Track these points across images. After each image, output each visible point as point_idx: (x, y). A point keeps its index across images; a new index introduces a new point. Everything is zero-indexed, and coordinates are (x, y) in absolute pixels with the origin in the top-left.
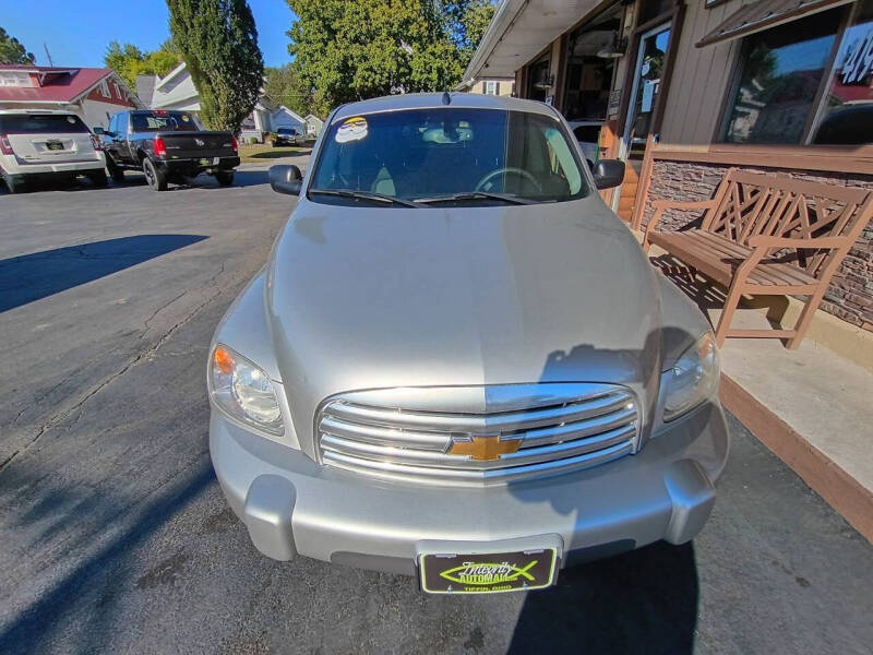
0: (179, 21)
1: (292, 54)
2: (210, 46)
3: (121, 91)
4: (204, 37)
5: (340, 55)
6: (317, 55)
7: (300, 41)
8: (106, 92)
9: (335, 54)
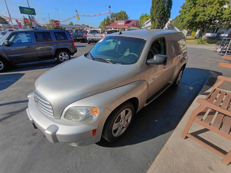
0: (153, 7)
1: (180, 12)
2: (157, 13)
3: (139, 24)
4: (157, 10)
5: (194, 11)
6: (187, 12)
7: (184, 8)
8: (135, 25)
9: (193, 11)
